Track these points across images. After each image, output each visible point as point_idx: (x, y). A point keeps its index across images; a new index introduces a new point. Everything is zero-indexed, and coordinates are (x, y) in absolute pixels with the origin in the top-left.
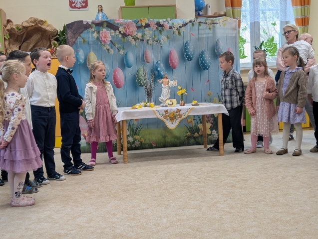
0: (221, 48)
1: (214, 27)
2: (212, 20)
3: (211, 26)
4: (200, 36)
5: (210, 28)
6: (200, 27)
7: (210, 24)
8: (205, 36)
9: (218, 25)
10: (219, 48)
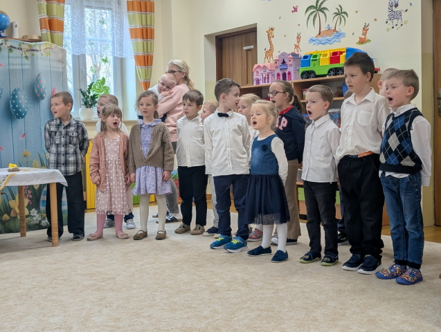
0: (43, 87)
1: (33, 55)
2: (30, 46)
3: (28, 54)
4: (11, 67)
5: (26, 57)
6: (11, 54)
7: (27, 51)
8: (19, 67)
9: (39, 53)
10: (41, 87)
